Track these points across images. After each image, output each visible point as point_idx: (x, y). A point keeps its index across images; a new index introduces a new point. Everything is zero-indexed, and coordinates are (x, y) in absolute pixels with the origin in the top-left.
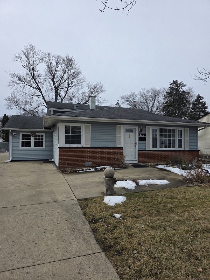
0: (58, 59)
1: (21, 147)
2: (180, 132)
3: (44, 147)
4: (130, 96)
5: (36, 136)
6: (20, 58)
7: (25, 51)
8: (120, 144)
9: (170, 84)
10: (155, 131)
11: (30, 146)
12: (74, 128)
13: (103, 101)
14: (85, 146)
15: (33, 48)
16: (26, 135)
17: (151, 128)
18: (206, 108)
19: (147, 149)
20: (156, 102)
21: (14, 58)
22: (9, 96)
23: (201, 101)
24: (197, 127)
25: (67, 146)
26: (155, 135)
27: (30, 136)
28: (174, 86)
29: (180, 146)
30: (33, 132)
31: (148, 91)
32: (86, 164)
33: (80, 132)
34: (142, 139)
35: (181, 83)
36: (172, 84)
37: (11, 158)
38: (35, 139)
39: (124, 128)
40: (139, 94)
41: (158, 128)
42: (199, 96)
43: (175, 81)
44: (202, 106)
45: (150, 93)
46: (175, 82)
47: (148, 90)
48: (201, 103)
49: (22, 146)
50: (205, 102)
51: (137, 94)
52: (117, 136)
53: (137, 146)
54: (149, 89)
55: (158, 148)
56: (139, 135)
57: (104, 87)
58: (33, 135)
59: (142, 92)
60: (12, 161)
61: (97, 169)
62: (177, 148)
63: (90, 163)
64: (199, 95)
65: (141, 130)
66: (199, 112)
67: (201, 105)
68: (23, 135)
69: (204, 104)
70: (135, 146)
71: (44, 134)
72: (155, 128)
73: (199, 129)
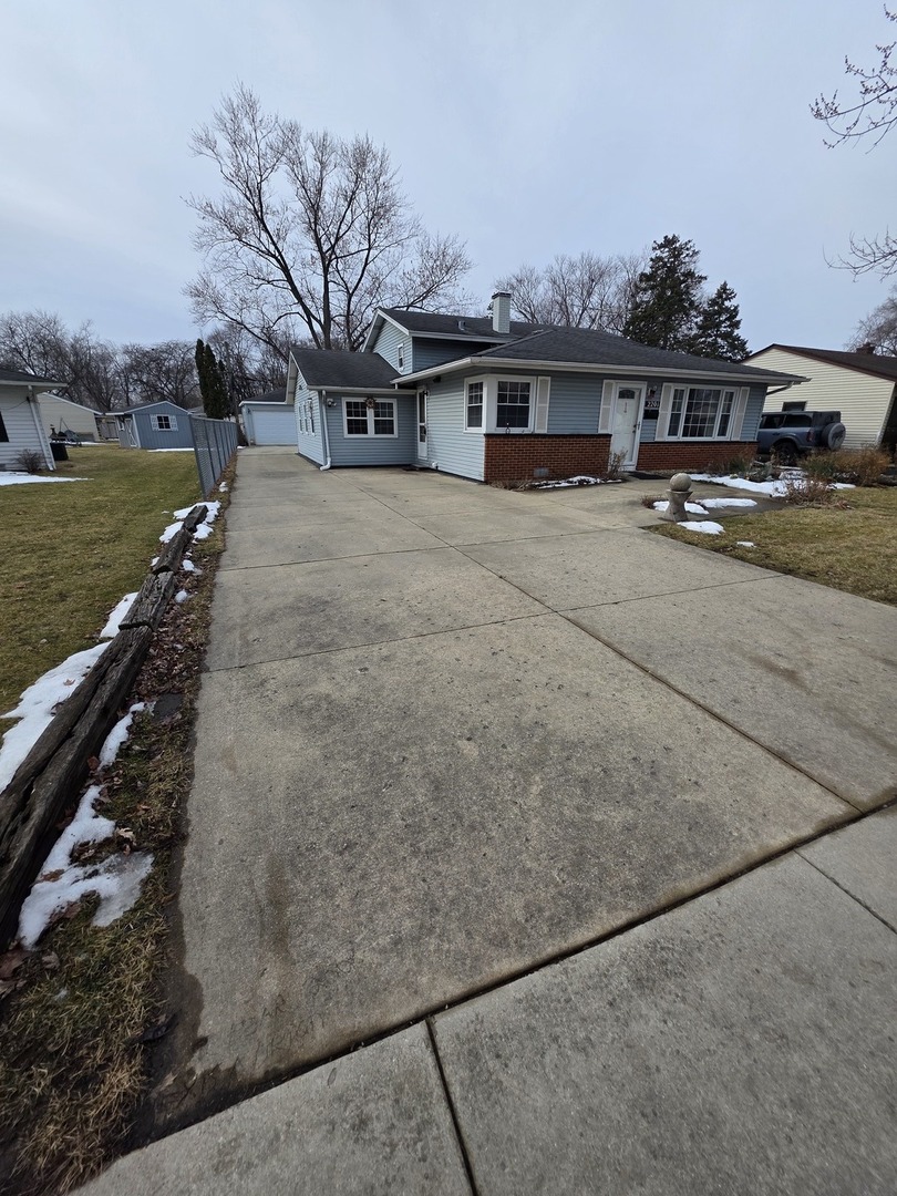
0: (323, 147)
1: (347, 435)
2: (730, 396)
3: (396, 435)
4: (520, 281)
5: (376, 406)
6: (211, 145)
7: (227, 116)
8: (605, 427)
9: (654, 249)
10: (678, 395)
11: (365, 431)
12: (514, 386)
13: (469, 302)
14: (537, 432)
15: (251, 106)
16: (356, 404)
17: (673, 387)
18: (736, 325)
19: (656, 440)
20: (595, 299)
21: (192, 143)
22: (195, 280)
23: (727, 303)
24: (767, 385)
25: (502, 430)
26: (677, 406)
27: (364, 405)
28: (665, 253)
29: (722, 432)
30: (370, 396)
31: (572, 266)
32: (538, 472)
33: (526, 399)
34: (651, 415)
35: (685, 246)
36: (661, 246)
37: (329, 459)
38: (377, 415)
39: (617, 386)
40: (547, 276)
41: (687, 388)
42: (724, 288)
43: (670, 237)
44: (726, 319)
45: (578, 273)
46: (669, 242)
47: (573, 260)
48: (727, 309)
49: (350, 431)
50: (736, 307)
51: (541, 274)
52: (602, 407)
53: (638, 432)
54: (576, 257)
55: (680, 438)
56: (646, 404)
57: (469, 254)
58: (370, 403)
59: (557, 268)
60: (332, 468)
61: (571, 482)
62: (716, 438)
63: (545, 471)
64: (725, 284)
65: (653, 392)
66: (716, 336)
67: (723, 318)
68: (349, 404)
69: (734, 313)
70: (634, 432)
71: (394, 402)
72: (680, 387)
73: (770, 389)
